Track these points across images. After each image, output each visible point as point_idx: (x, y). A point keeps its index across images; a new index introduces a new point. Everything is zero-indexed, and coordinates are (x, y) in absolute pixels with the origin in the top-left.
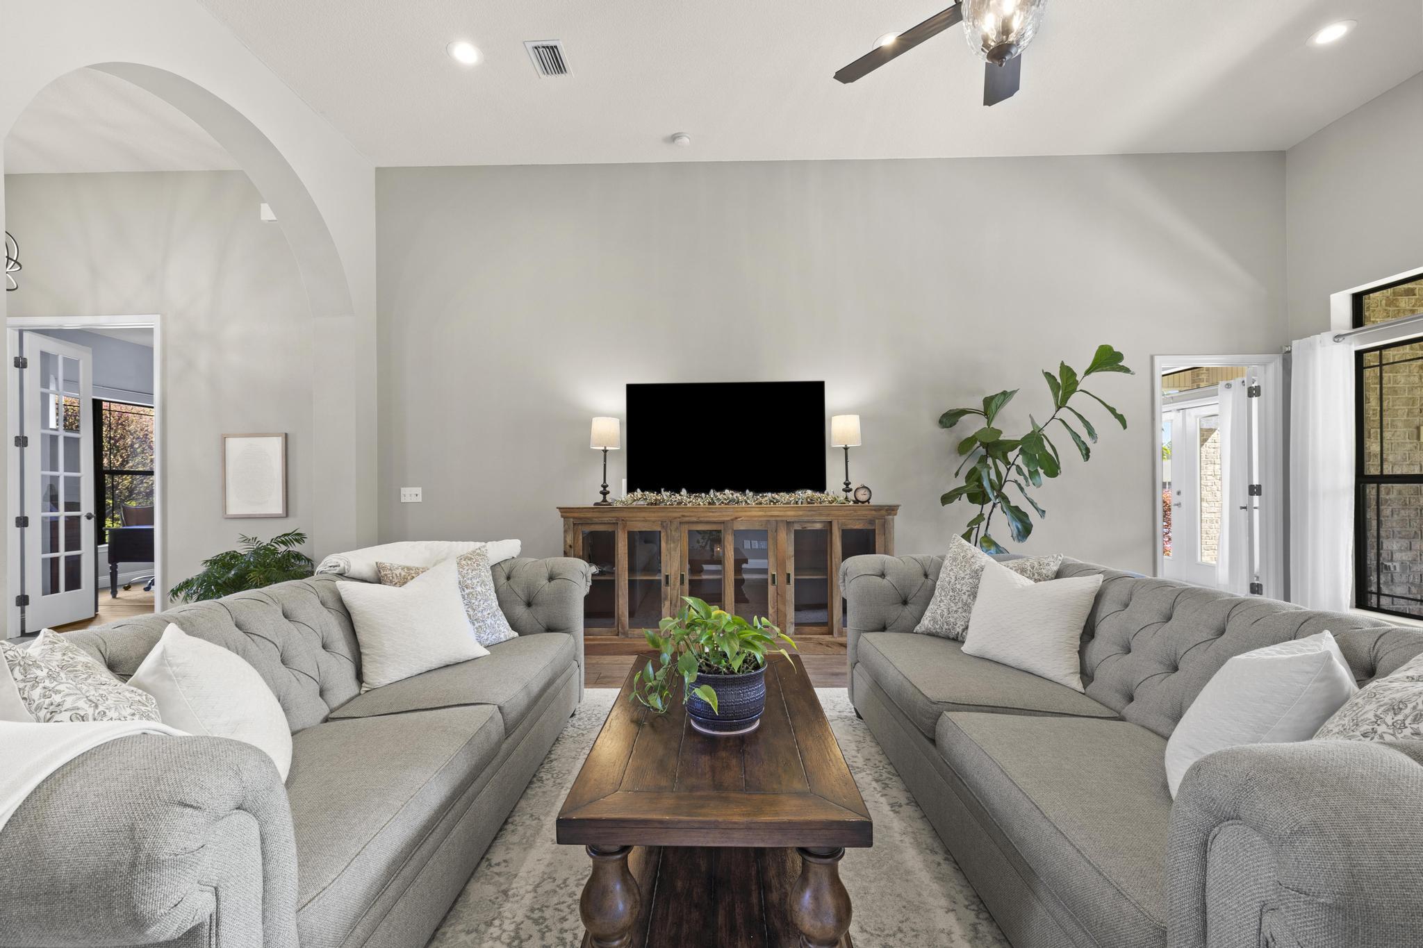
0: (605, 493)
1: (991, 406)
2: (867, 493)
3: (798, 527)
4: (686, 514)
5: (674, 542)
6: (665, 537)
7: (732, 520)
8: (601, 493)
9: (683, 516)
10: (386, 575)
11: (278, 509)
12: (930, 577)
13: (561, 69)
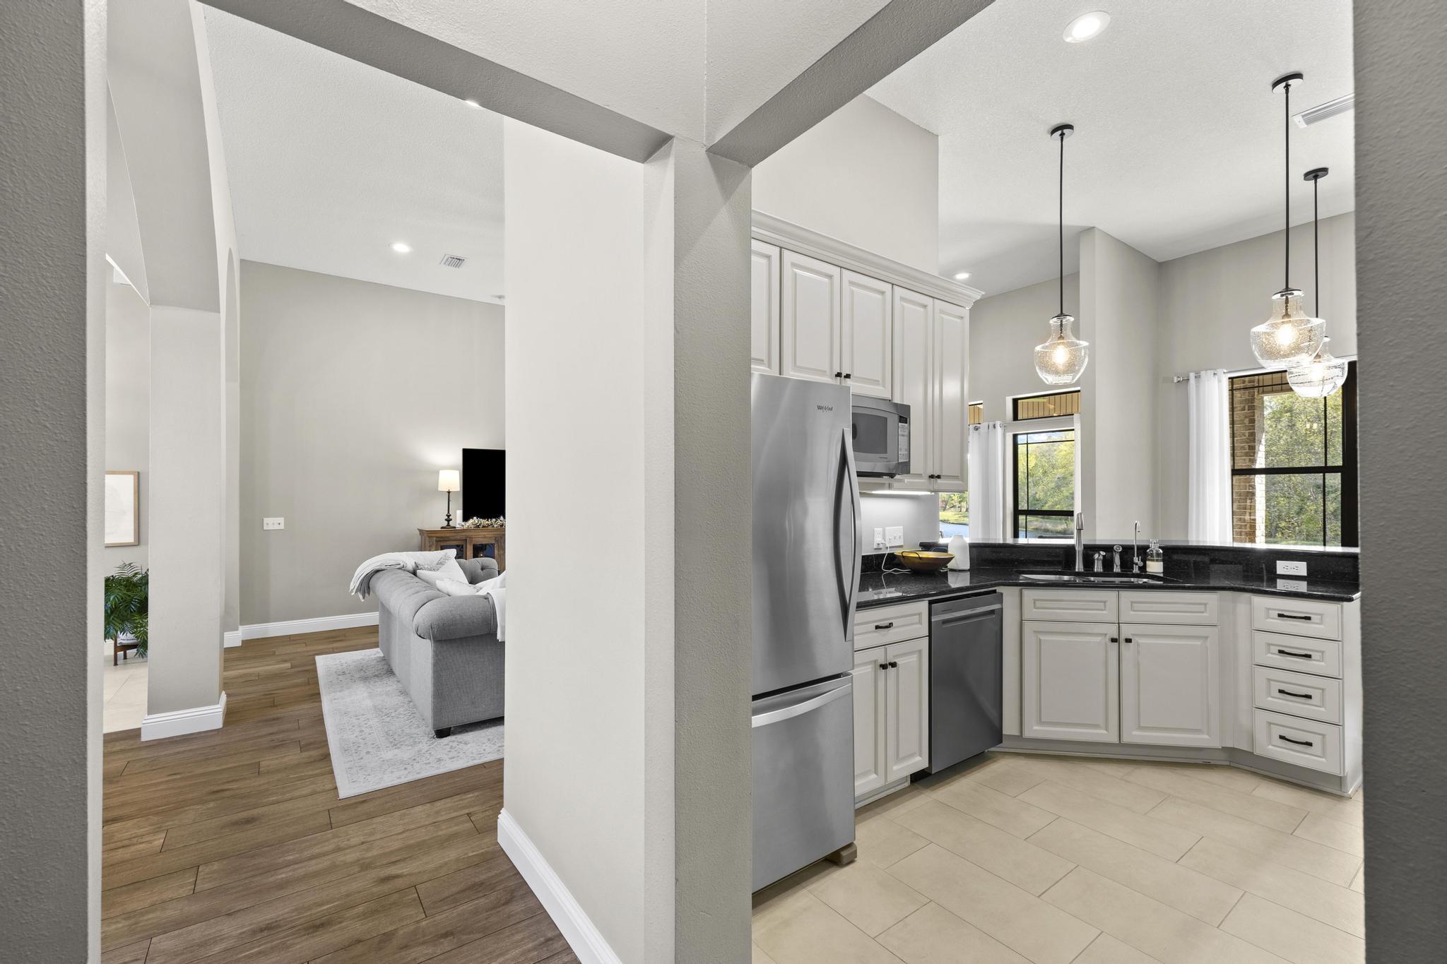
0: (448, 520)
10: (422, 567)
11: (130, 539)
13: (457, 266)
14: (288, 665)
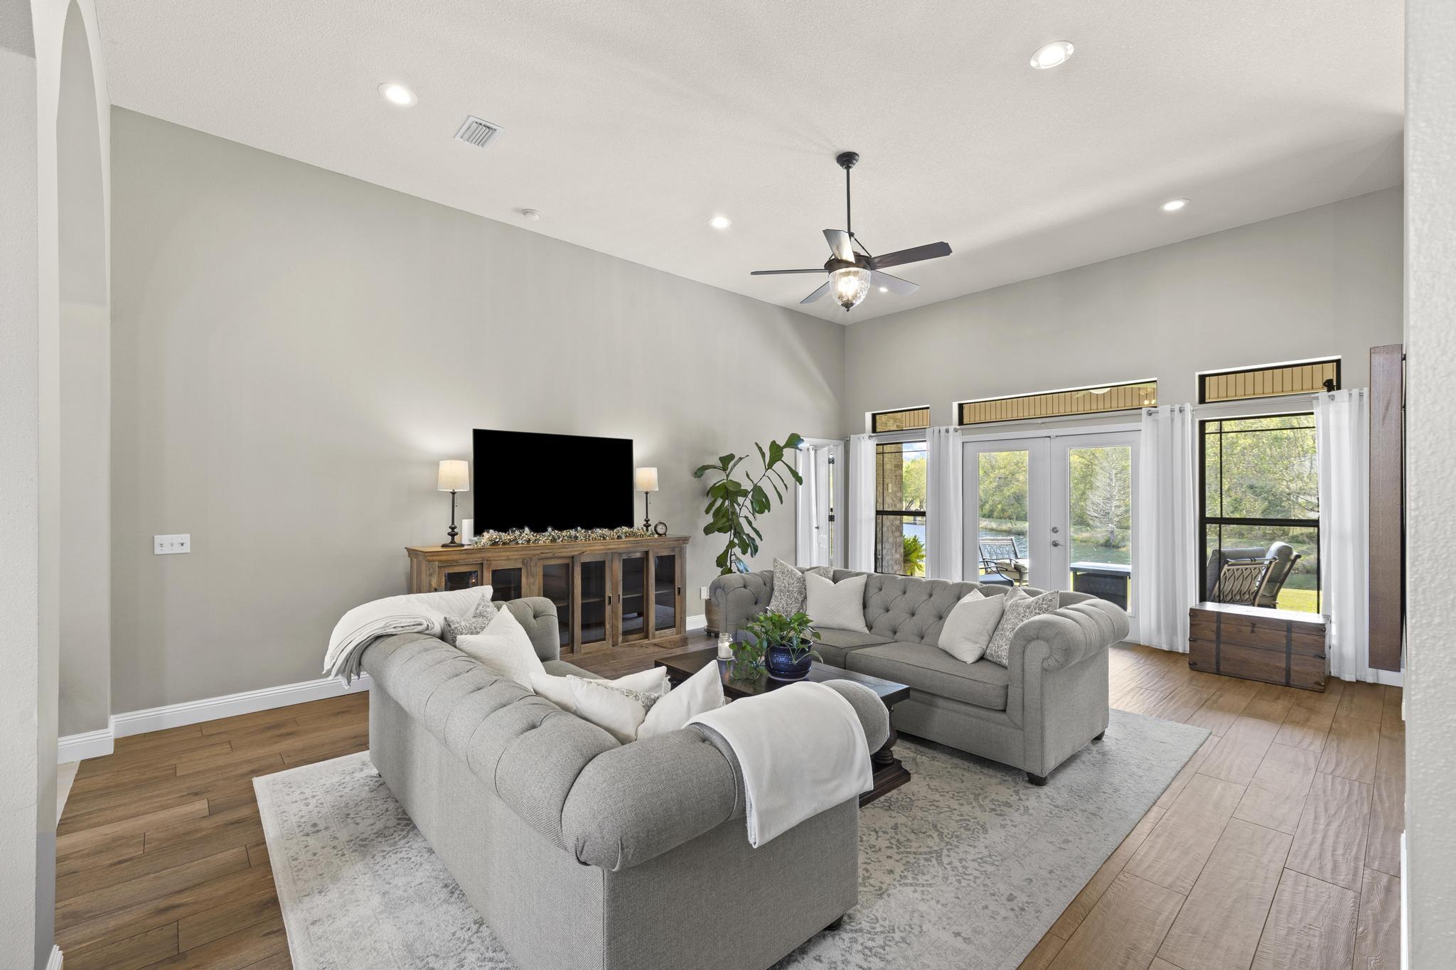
0: (453, 535)
1: (726, 461)
2: (664, 527)
3: (625, 557)
4: (544, 551)
5: (533, 577)
6: (526, 573)
7: (580, 554)
8: (449, 534)
9: (542, 553)
10: (456, 628)
12: (767, 585)
13: (481, 142)
14: (201, 806)
